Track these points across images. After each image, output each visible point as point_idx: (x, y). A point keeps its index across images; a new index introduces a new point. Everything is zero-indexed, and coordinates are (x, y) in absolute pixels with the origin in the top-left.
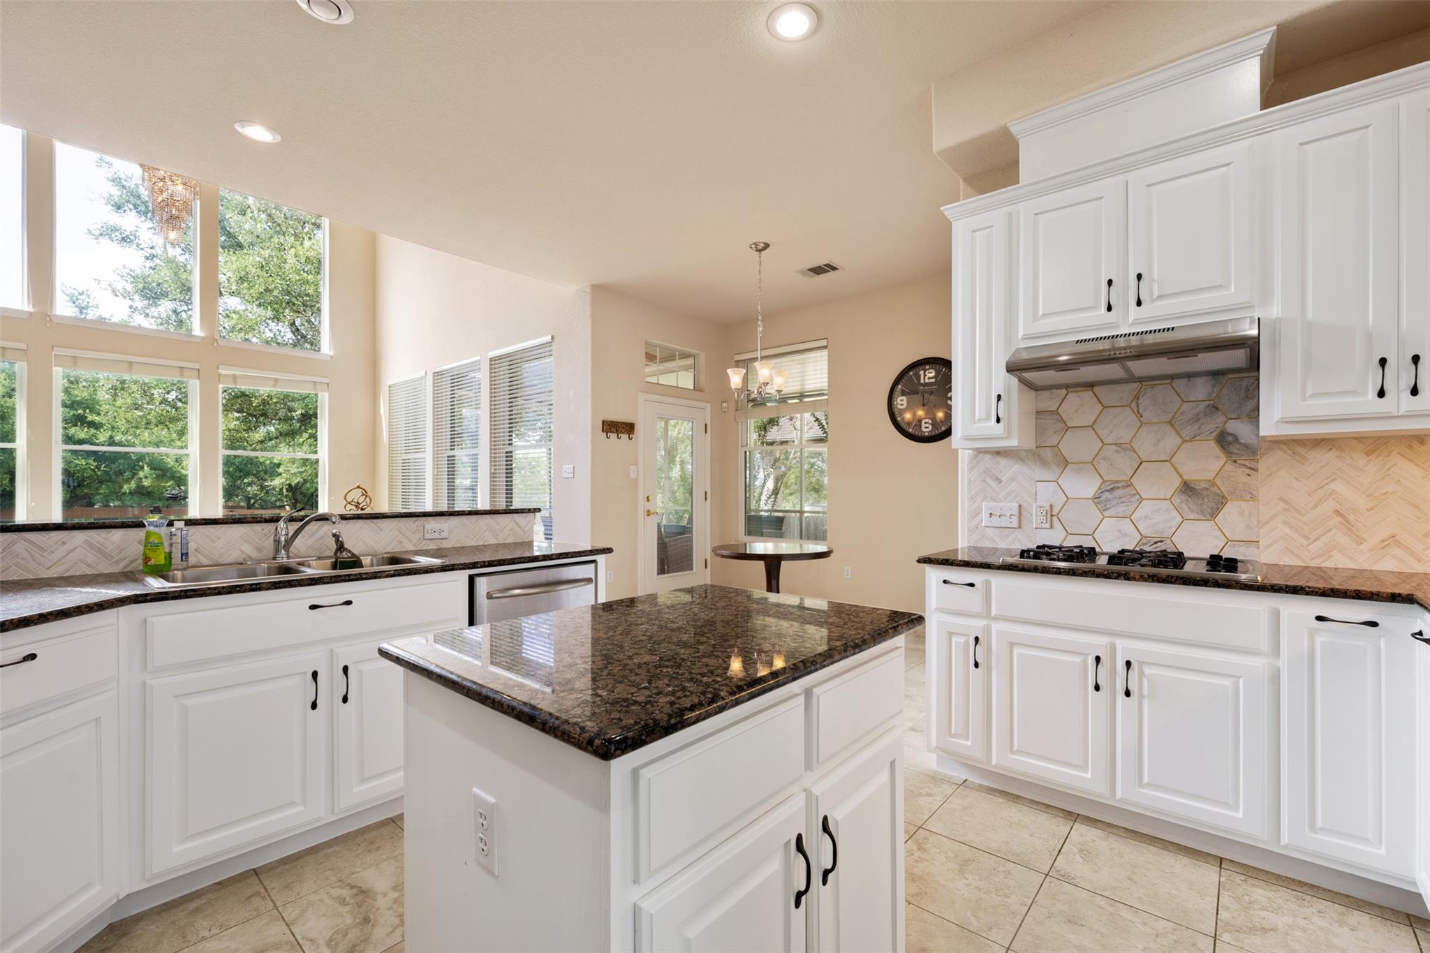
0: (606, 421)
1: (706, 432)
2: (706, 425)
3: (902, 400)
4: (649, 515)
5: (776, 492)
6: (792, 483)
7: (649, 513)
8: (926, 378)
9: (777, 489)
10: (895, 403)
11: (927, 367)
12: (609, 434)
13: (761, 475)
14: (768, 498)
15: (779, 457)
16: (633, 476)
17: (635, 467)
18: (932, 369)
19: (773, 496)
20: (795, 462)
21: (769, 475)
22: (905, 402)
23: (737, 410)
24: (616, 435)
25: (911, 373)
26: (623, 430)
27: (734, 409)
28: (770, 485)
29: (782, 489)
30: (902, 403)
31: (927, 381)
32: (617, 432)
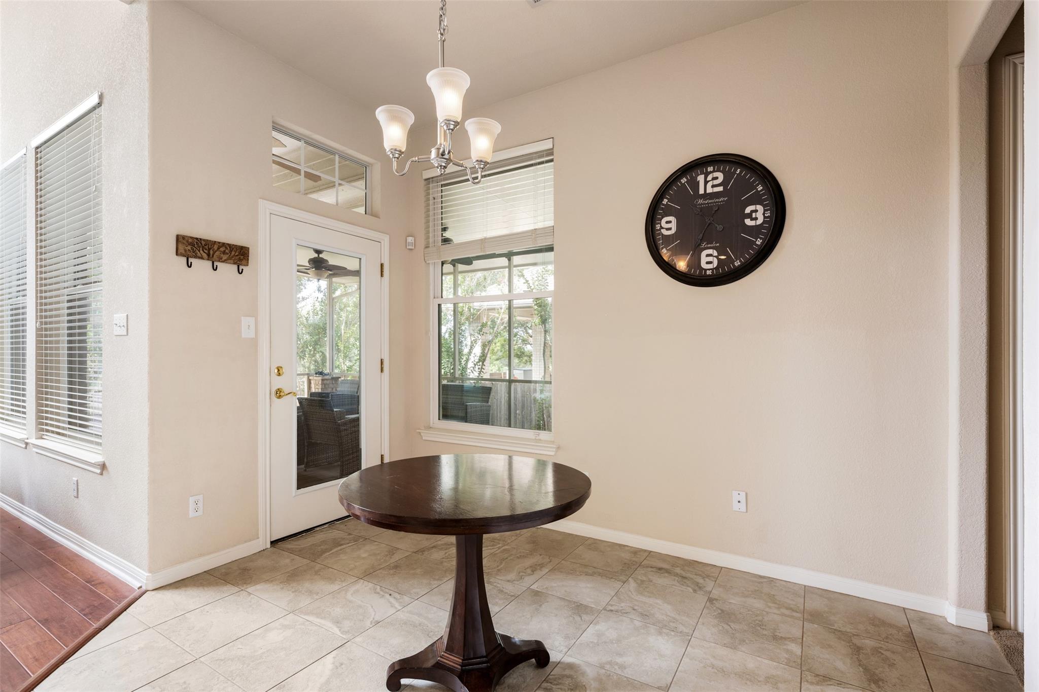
0: (184, 237)
1: (382, 275)
2: (382, 265)
3: (667, 222)
4: (280, 397)
5: (483, 359)
6: (498, 350)
7: (279, 394)
8: (709, 185)
9: (484, 355)
10: (658, 227)
11: (710, 169)
12: (191, 260)
13: (468, 341)
14: (475, 365)
15: (487, 323)
16: (247, 332)
17: (251, 321)
18: (718, 171)
19: (481, 363)
20: (502, 327)
21: (475, 341)
22: (673, 225)
23: (427, 247)
24: (210, 263)
25: (684, 180)
26: (225, 257)
27: (423, 246)
28: (478, 350)
29: (489, 355)
30: (668, 226)
31: (710, 190)
32: (209, 257)
